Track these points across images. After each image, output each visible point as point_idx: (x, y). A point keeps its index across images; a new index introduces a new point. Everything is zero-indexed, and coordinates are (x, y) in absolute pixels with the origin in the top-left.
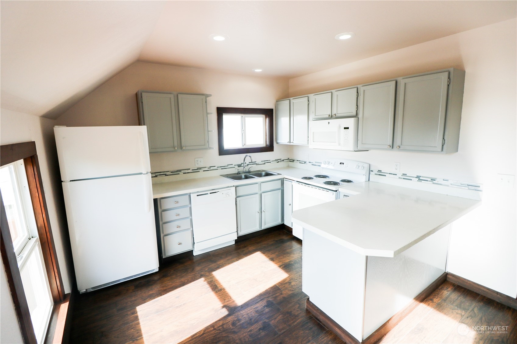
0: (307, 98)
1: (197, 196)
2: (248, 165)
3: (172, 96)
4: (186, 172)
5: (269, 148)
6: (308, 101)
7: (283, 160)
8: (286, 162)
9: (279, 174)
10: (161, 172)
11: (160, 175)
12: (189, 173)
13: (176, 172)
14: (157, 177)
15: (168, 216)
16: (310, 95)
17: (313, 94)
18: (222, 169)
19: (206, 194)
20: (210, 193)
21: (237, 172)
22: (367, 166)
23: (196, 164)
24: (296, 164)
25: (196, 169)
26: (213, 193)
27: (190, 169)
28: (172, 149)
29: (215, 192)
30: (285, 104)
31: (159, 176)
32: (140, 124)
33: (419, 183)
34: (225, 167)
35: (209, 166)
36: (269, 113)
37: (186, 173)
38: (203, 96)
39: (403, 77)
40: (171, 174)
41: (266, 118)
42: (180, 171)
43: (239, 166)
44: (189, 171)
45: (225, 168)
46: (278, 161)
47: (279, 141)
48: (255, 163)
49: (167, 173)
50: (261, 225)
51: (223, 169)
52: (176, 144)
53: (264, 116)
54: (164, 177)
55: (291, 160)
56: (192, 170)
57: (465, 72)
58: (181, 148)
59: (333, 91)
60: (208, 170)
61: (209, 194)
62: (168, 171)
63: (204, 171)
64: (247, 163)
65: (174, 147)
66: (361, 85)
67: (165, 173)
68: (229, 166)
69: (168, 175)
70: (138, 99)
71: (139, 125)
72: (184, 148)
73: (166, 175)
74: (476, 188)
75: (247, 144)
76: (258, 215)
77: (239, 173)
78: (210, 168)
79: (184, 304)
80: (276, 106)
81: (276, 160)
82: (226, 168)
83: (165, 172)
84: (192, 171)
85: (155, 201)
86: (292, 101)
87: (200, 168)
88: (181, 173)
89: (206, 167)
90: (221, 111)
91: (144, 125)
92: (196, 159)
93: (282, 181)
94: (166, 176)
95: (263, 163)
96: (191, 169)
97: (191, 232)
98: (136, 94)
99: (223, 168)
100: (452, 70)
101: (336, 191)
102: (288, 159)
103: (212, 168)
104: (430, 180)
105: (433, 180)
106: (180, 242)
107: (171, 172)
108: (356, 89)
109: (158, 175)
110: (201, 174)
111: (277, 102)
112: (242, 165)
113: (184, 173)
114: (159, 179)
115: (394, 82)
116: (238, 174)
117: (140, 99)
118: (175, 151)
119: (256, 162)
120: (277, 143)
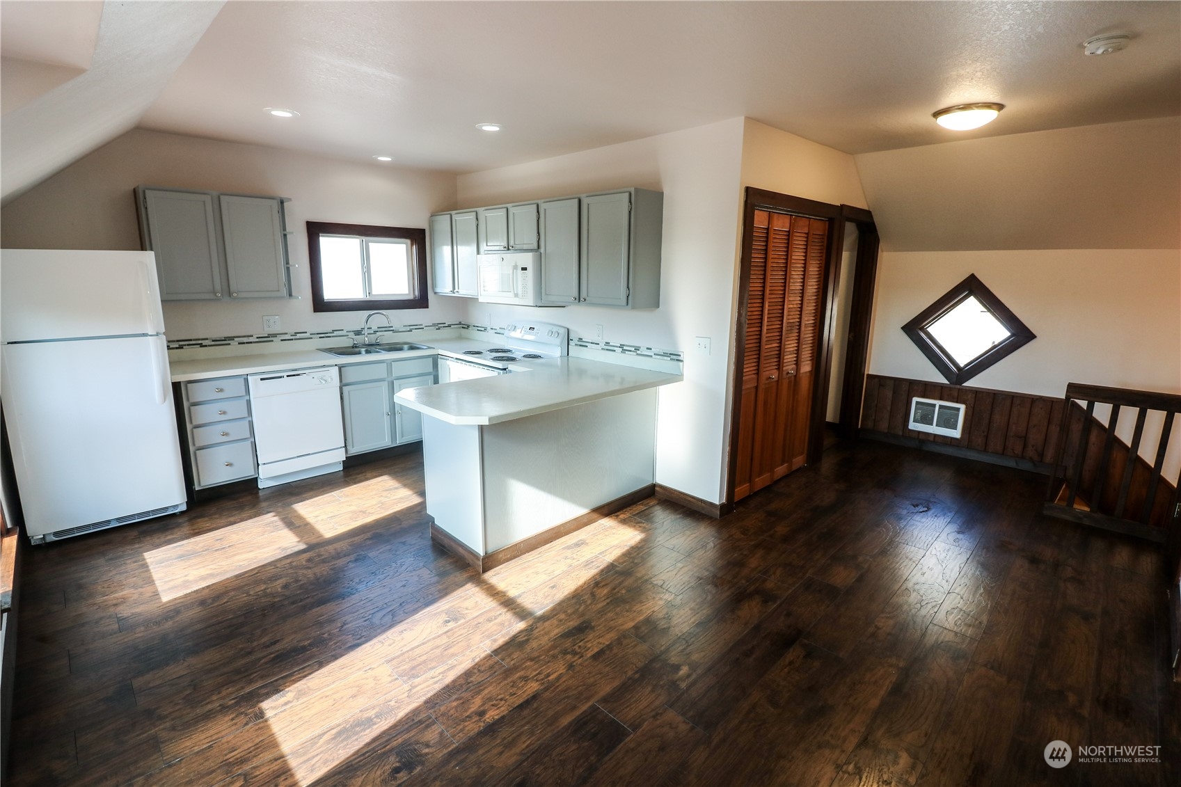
0: (474, 213)
1: (262, 379)
2: (375, 332)
3: (208, 199)
4: (245, 341)
5: (421, 301)
6: (477, 219)
7: (449, 326)
8: (455, 328)
9: (429, 348)
10: (191, 340)
11: (188, 345)
12: (251, 343)
13: (225, 341)
14: (182, 348)
15: (201, 415)
16: (480, 210)
17: (484, 208)
18: (320, 337)
19: (280, 377)
20: (288, 376)
21: (351, 345)
22: (563, 332)
23: (265, 326)
24: (473, 333)
25: (267, 335)
26: (294, 375)
27: (252, 336)
28: (211, 296)
29: (298, 375)
30: (443, 222)
31: (187, 347)
32: (143, 248)
33: (623, 355)
34: (327, 335)
35: (293, 332)
36: (417, 237)
37: (244, 343)
38: (273, 201)
39: (588, 194)
40: (213, 343)
41: (412, 245)
42: (232, 338)
43: (358, 333)
44: (251, 339)
45: (327, 337)
46: (438, 326)
47: (438, 290)
48: (391, 329)
49: (204, 343)
50: (393, 436)
51: (323, 337)
52: (218, 287)
53: (409, 241)
54: (198, 349)
55: (464, 326)
56: (257, 338)
57: (663, 193)
58: (230, 294)
59: (509, 206)
60: (292, 340)
61: (285, 377)
62: (207, 339)
63: (282, 340)
64: (374, 328)
65: (215, 293)
66: (543, 201)
67: (200, 342)
68: (336, 333)
69: (206, 346)
70: (137, 199)
71: (142, 250)
72: (235, 295)
73: (201, 345)
74: (675, 357)
75: (374, 292)
76: (386, 421)
77: (355, 346)
78: (296, 337)
79: (230, 546)
80: (431, 223)
81: (434, 325)
82: (330, 337)
83: (199, 340)
84: (257, 340)
85: (176, 386)
86: (454, 217)
87: (275, 335)
88: (234, 343)
89: (287, 334)
90: (315, 230)
91: (152, 250)
92: (265, 318)
93: (435, 359)
94: (201, 347)
95: (408, 329)
96: (255, 336)
97: (250, 445)
98: (135, 191)
99: (323, 335)
100: (632, 190)
101: (505, 369)
102: (460, 324)
103: (299, 336)
104: (633, 349)
105: (637, 349)
106: (231, 461)
107: (213, 341)
108: (535, 206)
109: (185, 345)
110: (276, 346)
111: (432, 216)
112: (363, 333)
113: (239, 343)
114: (187, 352)
115: (576, 201)
116: (353, 347)
117: (141, 202)
118: (217, 300)
119: (392, 327)
120: (435, 293)
